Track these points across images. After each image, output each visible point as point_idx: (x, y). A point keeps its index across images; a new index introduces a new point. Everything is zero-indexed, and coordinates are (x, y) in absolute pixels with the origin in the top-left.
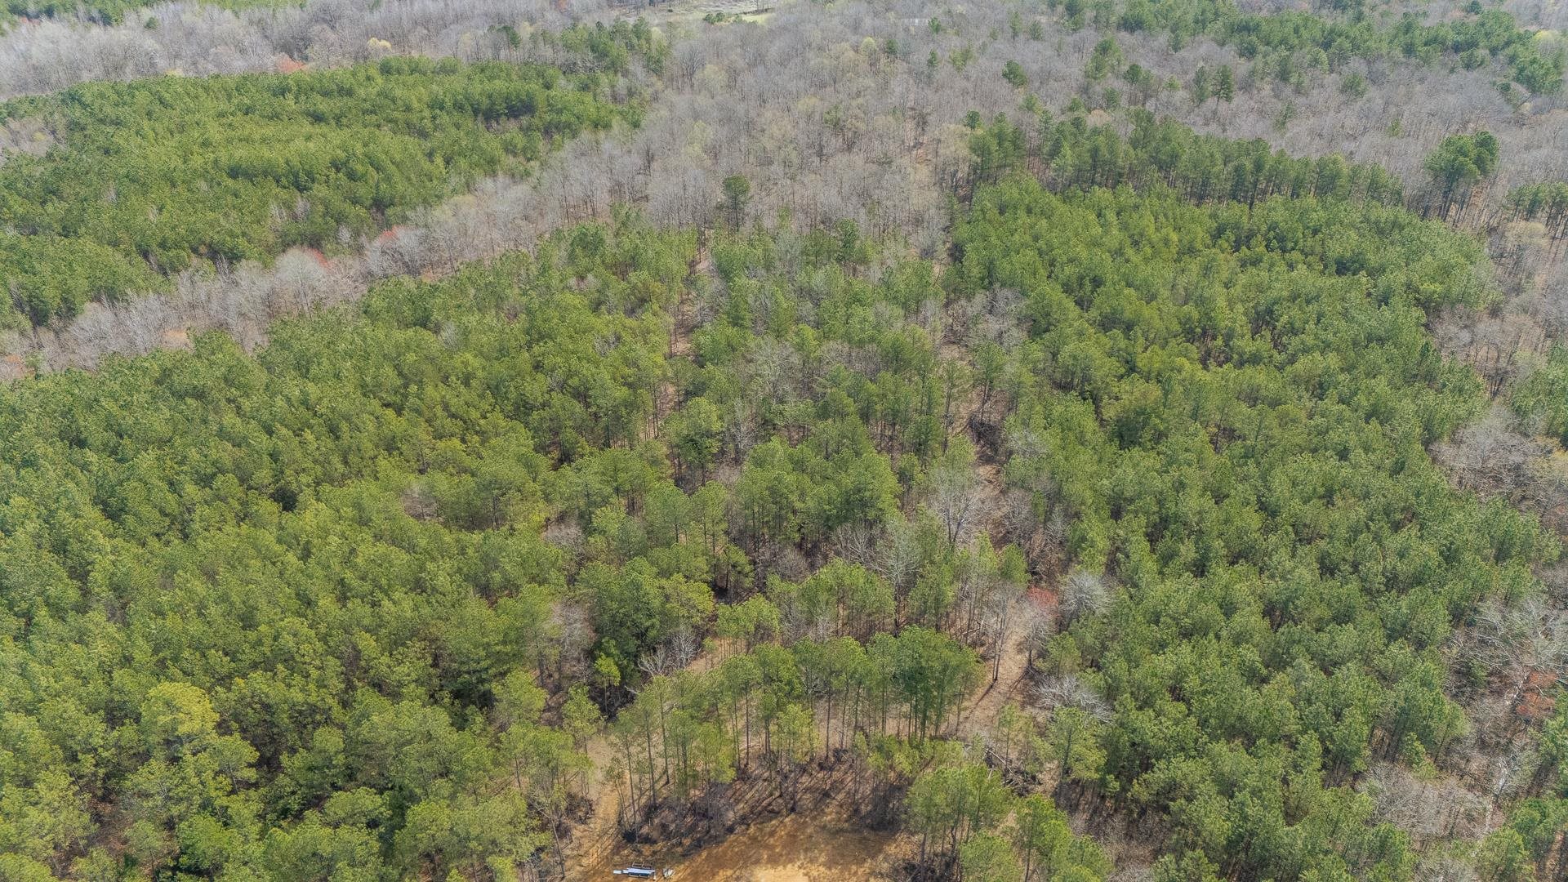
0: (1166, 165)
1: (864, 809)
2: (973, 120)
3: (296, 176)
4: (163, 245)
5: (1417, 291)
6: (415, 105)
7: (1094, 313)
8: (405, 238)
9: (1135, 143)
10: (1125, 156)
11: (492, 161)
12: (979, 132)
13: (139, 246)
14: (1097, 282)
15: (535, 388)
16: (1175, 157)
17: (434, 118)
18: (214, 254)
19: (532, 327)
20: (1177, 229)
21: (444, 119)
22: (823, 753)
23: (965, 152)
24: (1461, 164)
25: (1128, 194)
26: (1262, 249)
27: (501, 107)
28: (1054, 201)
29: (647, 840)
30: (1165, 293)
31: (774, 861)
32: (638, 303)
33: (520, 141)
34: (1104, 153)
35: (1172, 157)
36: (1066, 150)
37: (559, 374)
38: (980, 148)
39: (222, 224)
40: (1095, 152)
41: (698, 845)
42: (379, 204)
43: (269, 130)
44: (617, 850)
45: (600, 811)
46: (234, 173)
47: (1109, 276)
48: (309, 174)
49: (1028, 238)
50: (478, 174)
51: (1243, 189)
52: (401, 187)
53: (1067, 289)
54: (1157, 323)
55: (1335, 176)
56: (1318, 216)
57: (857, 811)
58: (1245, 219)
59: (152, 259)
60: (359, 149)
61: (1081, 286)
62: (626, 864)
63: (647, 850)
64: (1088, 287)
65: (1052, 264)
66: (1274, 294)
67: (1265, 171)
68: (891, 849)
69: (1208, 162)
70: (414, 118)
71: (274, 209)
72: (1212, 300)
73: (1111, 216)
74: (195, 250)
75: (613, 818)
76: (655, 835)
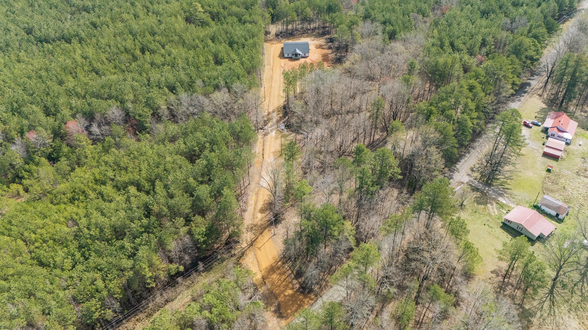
22: (312, 28)
29: (281, 36)
41: (291, 36)
44: (276, 37)
45: (272, 33)
57: (319, 33)
62: (278, 38)
68: (325, 37)
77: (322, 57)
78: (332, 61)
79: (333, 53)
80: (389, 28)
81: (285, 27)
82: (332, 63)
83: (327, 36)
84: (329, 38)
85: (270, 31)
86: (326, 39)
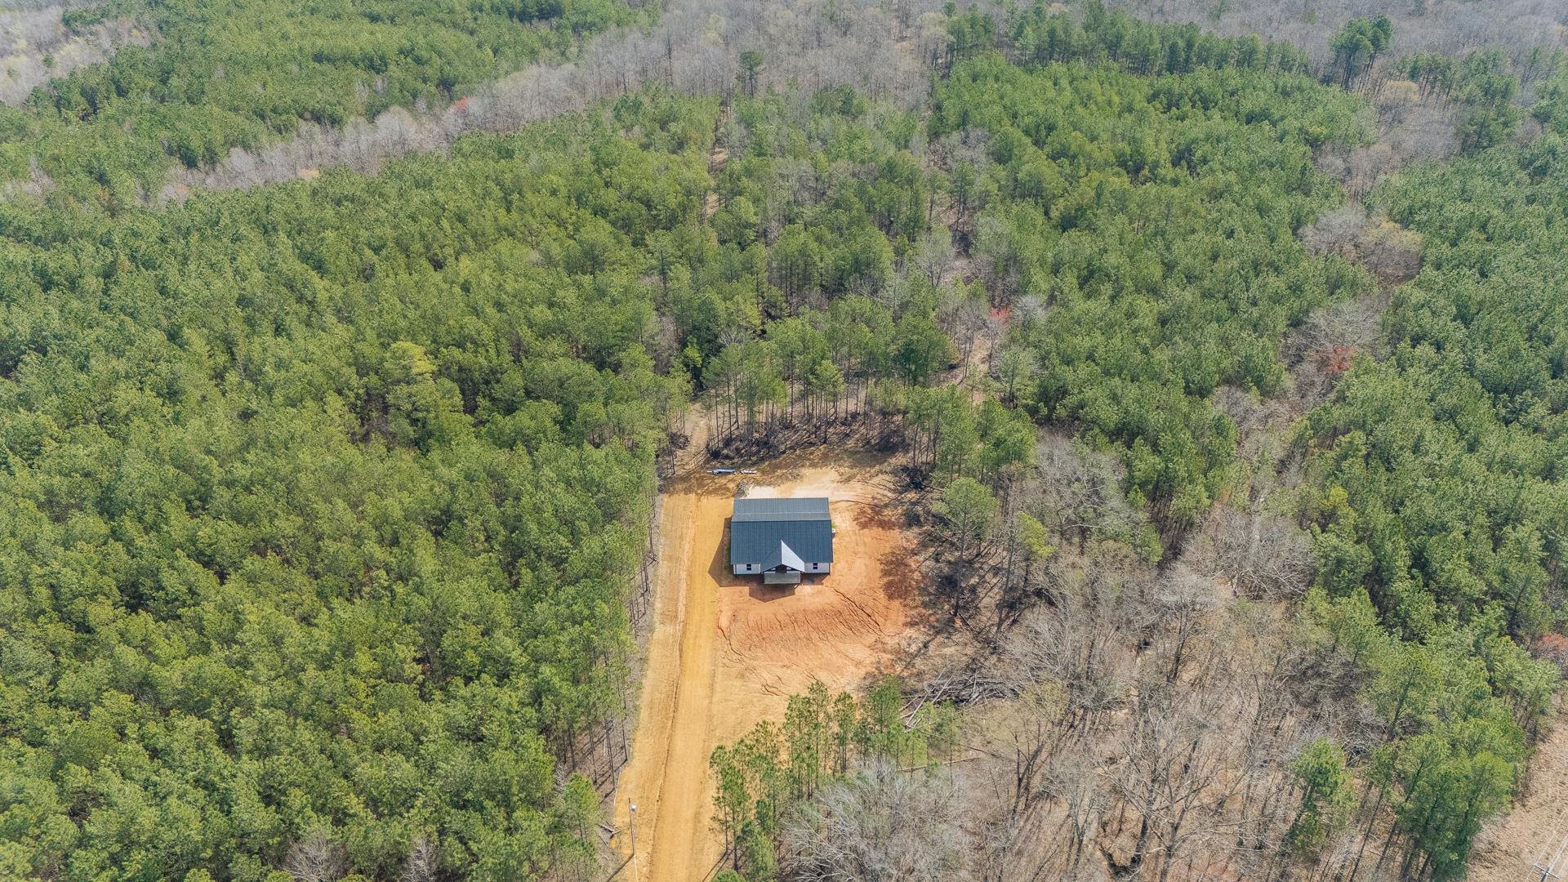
0: (1113, 47)
1: (873, 442)
2: (949, 9)
3: (371, 60)
4: (274, 110)
5: (1307, 133)
6: (458, 8)
7: (1047, 149)
8: (474, 105)
9: (1087, 28)
10: (1078, 35)
11: (533, 52)
12: (955, 18)
13: (255, 112)
14: (1051, 128)
15: (610, 197)
16: (1119, 37)
17: (476, 19)
18: (317, 118)
19: (598, 159)
20: (1119, 93)
21: (484, 19)
22: (844, 415)
23: (942, 31)
24: (1358, 40)
25: (1080, 66)
26: (1188, 107)
27: (533, 11)
28: (1018, 71)
29: (727, 457)
30: (1104, 136)
31: (814, 465)
32: (680, 145)
33: (553, 38)
34: (1060, 33)
35: (1117, 37)
36: (1028, 30)
37: (625, 188)
38: (957, 32)
39: (318, 97)
40: (1052, 33)
41: (762, 459)
42: (446, 84)
43: (337, 26)
44: (707, 461)
45: (693, 442)
46: (319, 58)
47: (1060, 124)
48: (382, 58)
49: (995, 97)
50: (525, 60)
51: (1177, 63)
52: (461, 68)
53: (1027, 133)
54: (1096, 154)
55: (1252, 52)
56: (1235, 82)
57: (868, 443)
58: (1176, 85)
59: (268, 121)
60: (421, 41)
61: (1038, 131)
62: (714, 467)
63: (727, 462)
64: (1044, 133)
65: (1015, 116)
66: (1193, 136)
67: (1195, 48)
68: (893, 461)
69: (1147, 41)
70: (459, 19)
71: (357, 86)
72: (1141, 140)
73: (1064, 82)
74: (301, 116)
75: (703, 446)
76: (732, 454)
77: (886, 573)
78: (923, 591)
79: (924, 545)
80: (1147, 462)
81: (743, 416)
82: (925, 605)
83: (900, 459)
84: (905, 469)
85: (688, 433)
86: (894, 473)
